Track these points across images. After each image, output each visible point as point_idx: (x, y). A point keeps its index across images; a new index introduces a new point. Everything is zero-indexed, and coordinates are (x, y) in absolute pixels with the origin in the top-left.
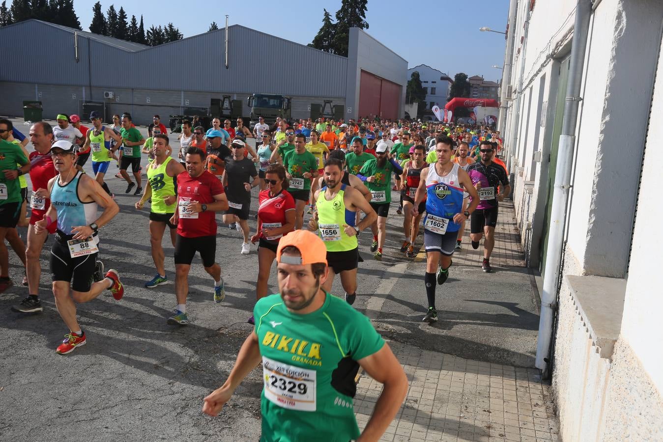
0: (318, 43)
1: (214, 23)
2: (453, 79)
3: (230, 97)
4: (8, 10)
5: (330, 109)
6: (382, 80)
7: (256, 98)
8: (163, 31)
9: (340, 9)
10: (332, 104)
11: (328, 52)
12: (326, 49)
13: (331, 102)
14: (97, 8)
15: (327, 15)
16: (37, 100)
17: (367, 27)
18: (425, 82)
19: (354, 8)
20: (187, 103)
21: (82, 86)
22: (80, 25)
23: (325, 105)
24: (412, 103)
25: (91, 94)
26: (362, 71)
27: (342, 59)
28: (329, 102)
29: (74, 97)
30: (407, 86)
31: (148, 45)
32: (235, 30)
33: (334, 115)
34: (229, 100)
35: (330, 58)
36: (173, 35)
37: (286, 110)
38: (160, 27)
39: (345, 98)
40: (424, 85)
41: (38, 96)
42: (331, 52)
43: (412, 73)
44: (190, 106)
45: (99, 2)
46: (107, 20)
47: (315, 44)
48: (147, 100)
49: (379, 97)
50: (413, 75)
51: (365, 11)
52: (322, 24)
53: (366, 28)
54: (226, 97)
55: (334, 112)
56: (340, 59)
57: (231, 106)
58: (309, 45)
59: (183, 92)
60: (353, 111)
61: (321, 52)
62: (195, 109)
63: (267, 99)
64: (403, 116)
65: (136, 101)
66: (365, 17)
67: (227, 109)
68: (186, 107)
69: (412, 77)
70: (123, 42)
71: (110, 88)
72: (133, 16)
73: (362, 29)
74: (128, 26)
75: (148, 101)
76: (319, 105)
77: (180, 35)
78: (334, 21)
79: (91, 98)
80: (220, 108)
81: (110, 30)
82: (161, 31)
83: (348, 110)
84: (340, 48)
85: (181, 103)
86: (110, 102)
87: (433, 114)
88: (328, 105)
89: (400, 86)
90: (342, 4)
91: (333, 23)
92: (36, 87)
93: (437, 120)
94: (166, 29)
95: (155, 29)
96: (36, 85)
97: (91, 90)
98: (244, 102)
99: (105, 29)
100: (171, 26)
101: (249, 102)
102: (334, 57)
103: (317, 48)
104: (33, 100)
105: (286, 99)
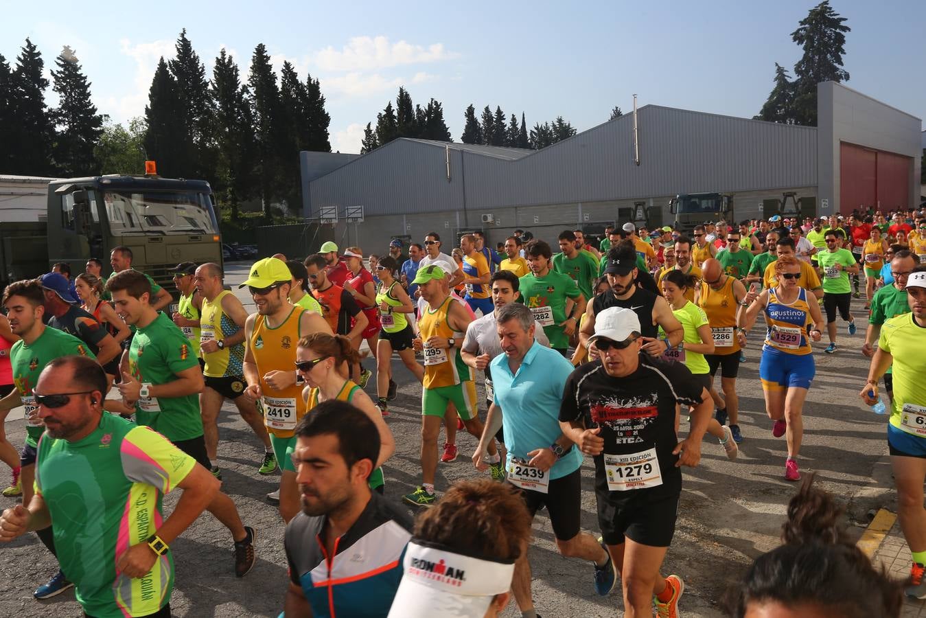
0: (769, 113)
1: (617, 108)
3: (644, 203)
4: (373, 132)
5: (794, 205)
6: (877, 152)
7: (682, 202)
8: (551, 128)
9: (801, 58)
10: (796, 198)
11: (785, 123)
12: (782, 119)
13: (795, 194)
14: (470, 112)
15: (780, 71)
16: (405, 234)
17: (847, 77)
19: (822, 54)
20: (587, 218)
21: (454, 211)
22: (450, 136)
23: (785, 199)
25: (466, 219)
26: (842, 143)
27: (807, 130)
28: (792, 195)
29: (447, 225)
30: (922, 158)
31: (531, 149)
32: (649, 113)
33: (800, 213)
34: (644, 209)
35: (792, 132)
36: (564, 131)
37: (725, 213)
38: (547, 124)
39: (817, 187)
41: (407, 228)
42: (791, 123)
44: (592, 222)
45: (472, 105)
46: (482, 125)
47: (765, 115)
48: (535, 219)
49: (873, 178)
51: (842, 56)
52: (774, 85)
53: (844, 81)
54: (640, 205)
55: (800, 208)
56: (806, 131)
57: (646, 216)
58: (755, 118)
59: (580, 205)
60: (831, 202)
61: (775, 125)
62: (596, 225)
63: (697, 200)
65: (520, 222)
66: (842, 64)
67: (641, 220)
68: (586, 224)
70: (503, 149)
71: (488, 210)
72: (513, 115)
73: (839, 82)
74: (506, 128)
75: (536, 221)
76: (775, 201)
77: (573, 130)
78: (793, 77)
79: (466, 225)
81: (485, 136)
82: (547, 128)
83: (823, 204)
84: (805, 114)
85: (577, 219)
86: (489, 228)
88: (790, 199)
89: (909, 159)
90: (804, 52)
91: (790, 80)
92: (405, 219)
94: (554, 125)
95: (540, 127)
96: (405, 216)
97: (466, 214)
98: (664, 208)
99: (479, 136)
100: (560, 121)
101: (672, 207)
102: (796, 129)
103: (768, 120)
104: (402, 234)
105: (726, 198)
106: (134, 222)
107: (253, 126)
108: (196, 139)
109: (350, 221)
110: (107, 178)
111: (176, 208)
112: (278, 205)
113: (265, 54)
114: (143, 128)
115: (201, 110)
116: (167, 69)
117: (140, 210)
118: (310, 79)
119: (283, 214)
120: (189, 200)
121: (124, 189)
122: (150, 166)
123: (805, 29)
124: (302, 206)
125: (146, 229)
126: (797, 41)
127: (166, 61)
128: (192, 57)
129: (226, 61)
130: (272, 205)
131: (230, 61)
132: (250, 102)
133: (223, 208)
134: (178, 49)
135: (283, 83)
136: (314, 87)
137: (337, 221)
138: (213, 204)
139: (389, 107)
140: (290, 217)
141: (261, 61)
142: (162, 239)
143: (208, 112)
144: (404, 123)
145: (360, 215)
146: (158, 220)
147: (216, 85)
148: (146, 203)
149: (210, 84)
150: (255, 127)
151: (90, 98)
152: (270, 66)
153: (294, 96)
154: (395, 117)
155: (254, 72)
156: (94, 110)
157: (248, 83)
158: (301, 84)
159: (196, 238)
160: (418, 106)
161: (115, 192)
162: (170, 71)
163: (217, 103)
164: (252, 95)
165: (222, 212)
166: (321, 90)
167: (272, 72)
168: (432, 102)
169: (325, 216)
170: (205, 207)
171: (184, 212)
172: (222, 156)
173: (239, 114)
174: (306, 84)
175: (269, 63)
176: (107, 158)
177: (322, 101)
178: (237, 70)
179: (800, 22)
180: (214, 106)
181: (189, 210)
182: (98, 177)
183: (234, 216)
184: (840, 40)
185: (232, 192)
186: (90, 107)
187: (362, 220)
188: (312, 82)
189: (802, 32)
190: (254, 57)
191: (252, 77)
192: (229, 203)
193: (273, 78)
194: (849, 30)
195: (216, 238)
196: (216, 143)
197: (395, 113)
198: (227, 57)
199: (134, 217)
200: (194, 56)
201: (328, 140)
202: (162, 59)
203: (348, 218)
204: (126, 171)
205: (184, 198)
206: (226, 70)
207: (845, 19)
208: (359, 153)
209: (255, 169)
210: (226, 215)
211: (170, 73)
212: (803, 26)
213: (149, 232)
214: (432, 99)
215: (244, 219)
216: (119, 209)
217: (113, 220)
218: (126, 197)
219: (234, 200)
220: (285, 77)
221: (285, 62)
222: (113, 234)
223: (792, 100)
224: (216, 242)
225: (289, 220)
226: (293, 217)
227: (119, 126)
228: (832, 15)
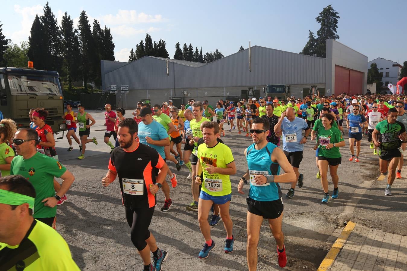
0: (306, 51)
1: (242, 46)
2: (403, 65)
3: (252, 88)
4: (134, 53)
6: (350, 70)
7: (269, 88)
8: (213, 54)
10: (317, 88)
11: (313, 56)
12: (311, 54)
13: (316, 86)
14: (178, 45)
15: (311, 34)
16: (148, 98)
17: (338, 38)
18: (381, 69)
19: (328, 27)
20: (228, 94)
21: (170, 89)
22: (168, 56)
24: (372, 83)
25: (175, 93)
26: (336, 66)
27: (322, 60)
28: (314, 87)
29: (166, 95)
30: (368, 73)
31: (204, 63)
32: (255, 49)
34: (253, 91)
35: (315, 59)
36: (218, 56)
37: (287, 93)
38: (211, 52)
39: (325, 84)
40: (380, 71)
41: (149, 96)
42: (315, 56)
43: (371, 64)
44: (230, 96)
45: (178, 43)
46: (183, 52)
47: (304, 52)
48: (205, 94)
49: (348, 81)
50: (372, 65)
51: (336, 28)
52: (309, 39)
53: (337, 39)
54: (251, 89)
56: (321, 60)
57: (253, 93)
58: (300, 53)
59: (225, 88)
60: (331, 90)
61: (308, 56)
62: (232, 97)
63: (275, 88)
64: (366, 92)
65: (199, 95)
66: (336, 32)
67: (251, 96)
68: (227, 96)
69: (371, 66)
70: (192, 62)
71: (185, 89)
72: (197, 48)
73: (335, 39)
74: (193, 53)
75: (206, 94)
76: (308, 89)
77: (223, 56)
78: (316, 37)
79: (175, 96)
80: (247, 95)
81: (184, 56)
82: (211, 54)
83: (328, 91)
84: (321, 52)
85: (224, 94)
86: (185, 97)
87: (389, 90)
89: (363, 73)
90: (321, 26)
91: (315, 38)
92: (148, 92)
93: (391, 93)
94: (214, 53)
95: (208, 53)
96: (147, 90)
97: (175, 90)
98: (261, 91)
99: (182, 57)
100: (217, 51)
101: (264, 90)
102: (317, 59)
103: (305, 54)
104: (146, 99)
105: (287, 87)
106: (22, 89)
107: (79, 48)
108: (53, 53)
109: (123, 92)
110: (9, 68)
111: (42, 83)
112: (90, 84)
113: (85, 16)
114: (28, 46)
115: (55, 39)
116: (39, 20)
117: (25, 84)
118: (106, 28)
119: (92, 88)
120: (49, 80)
121: (18, 74)
122: (30, 64)
123: (321, 16)
124: (101, 85)
125: (28, 93)
126: (318, 21)
127: (39, 16)
128: (51, 15)
129: (67, 18)
130: (87, 84)
131: (69, 18)
132: (78, 37)
133: (65, 84)
134: (45, 11)
135: (94, 29)
136: (108, 32)
137: (117, 92)
138: (60, 82)
139: (142, 42)
140: (95, 90)
141: (83, 19)
142: (35, 97)
143: (58, 40)
144: (149, 49)
145: (127, 90)
146: (33, 88)
147: (62, 29)
148: (28, 81)
149: (59, 28)
150: (80, 49)
151: (2, 31)
152: (88, 21)
153: (99, 35)
154: (144, 46)
155: (80, 23)
156: (4, 37)
157: (78, 28)
158: (102, 30)
159: (52, 97)
160: (155, 42)
161: (13, 75)
162: (41, 21)
163: (63, 37)
164: (79, 34)
165: (65, 86)
166: (111, 33)
167: (88, 24)
168: (161, 41)
169: (111, 89)
170: (56, 83)
171: (46, 85)
172: (65, 61)
173: (73, 42)
174: (104, 30)
175: (87, 19)
176: (10, 60)
177: (111, 38)
178: (72, 22)
179: (320, 13)
180: (61, 38)
181: (49, 84)
182: (5, 68)
183: (70, 88)
184: (336, 22)
185: (69, 77)
186: (2, 36)
187: (129, 92)
188: (107, 29)
189: (320, 17)
190: (80, 16)
191: (79, 26)
192: (68, 82)
193: (89, 26)
194: (340, 18)
195: (61, 98)
196: (62, 55)
197: (144, 45)
198: (68, 16)
199: (22, 87)
200: (52, 15)
201: (114, 56)
202: (37, 15)
203: (122, 91)
204: (19, 66)
205: (47, 79)
206: (67, 22)
207: (338, 13)
208: (128, 62)
209: (80, 67)
210: (66, 88)
211: (41, 22)
212: (321, 15)
213: (29, 94)
214: (161, 39)
215: (75, 90)
216: (15, 83)
217: (12, 88)
218: (18, 77)
219: (70, 81)
220: (95, 26)
221: (95, 20)
222: (12, 94)
223: (316, 46)
224: (61, 99)
225: (96, 91)
226: (98, 90)
227: (16, 45)
228: (332, 11)
